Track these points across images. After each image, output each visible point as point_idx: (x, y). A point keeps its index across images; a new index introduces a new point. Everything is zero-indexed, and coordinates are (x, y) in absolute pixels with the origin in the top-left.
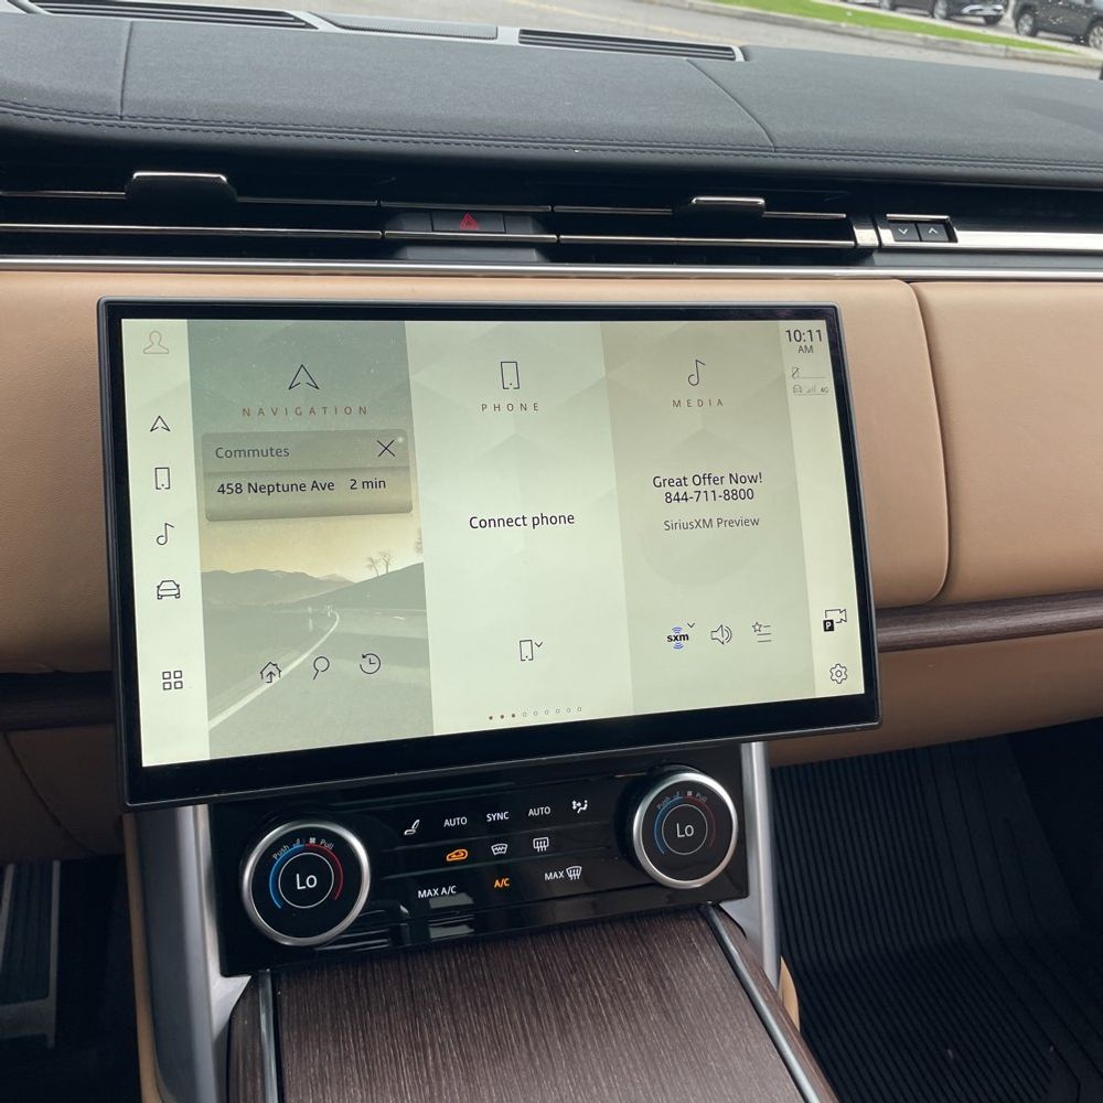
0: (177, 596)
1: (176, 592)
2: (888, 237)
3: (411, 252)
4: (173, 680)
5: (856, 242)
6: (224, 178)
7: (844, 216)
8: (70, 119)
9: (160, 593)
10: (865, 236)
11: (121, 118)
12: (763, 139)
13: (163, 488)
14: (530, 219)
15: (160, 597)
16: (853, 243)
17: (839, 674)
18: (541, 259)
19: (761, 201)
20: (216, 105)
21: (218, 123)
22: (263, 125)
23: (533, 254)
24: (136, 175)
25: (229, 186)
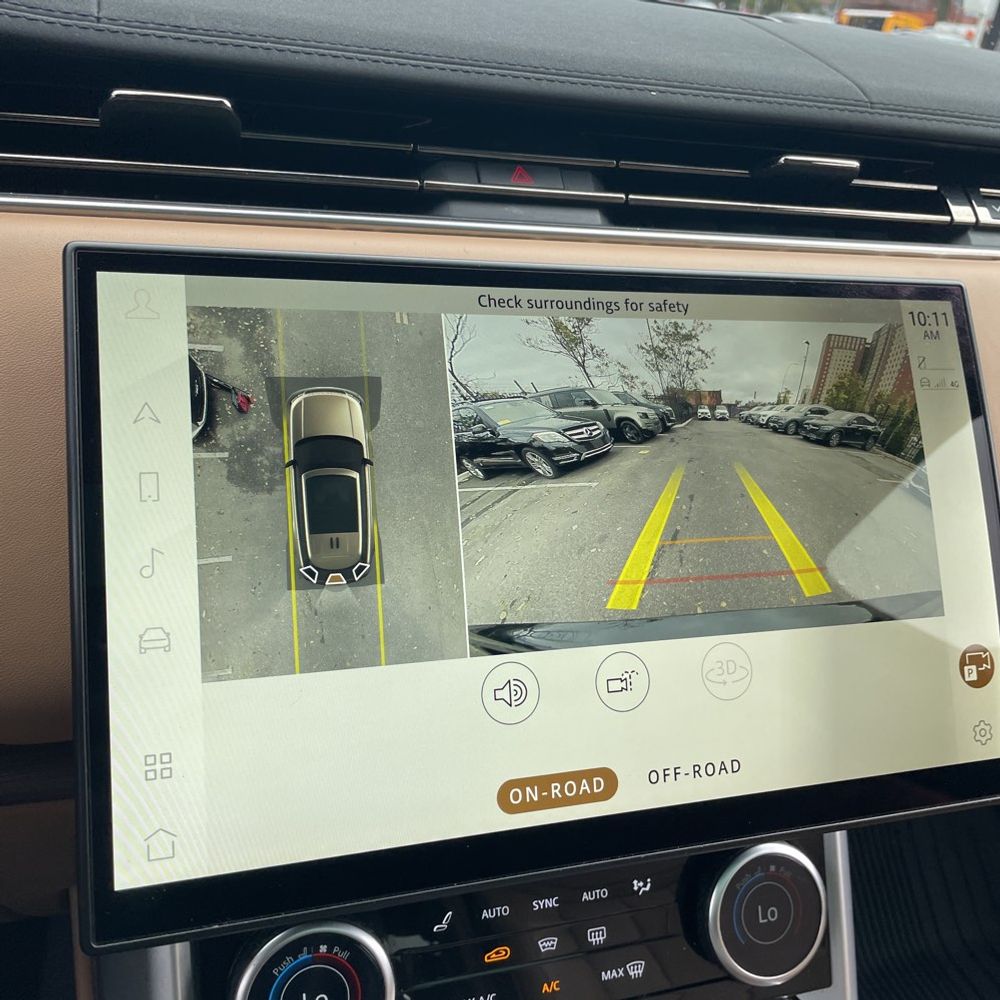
0: (167, 649)
1: (166, 643)
2: (985, 215)
3: (456, 207)
4: (158, 767)
5: (952, 219)
6: (228, 103)
7: (935, 188)
8: (32, 16)
9: (144, 645)
10: (961, 213)
11: (98, 20)
12: (857, 93)
13: (150, 500)
14: (590, 176)
15: (142, 650)
16: (948, 218)
17: (983, 732)
18: (605, 222)
19: (855, 164)
20: (220, 13)
21: (222, 33)
22: (279, 40)
23: (596, 216)
24: (116, 93)
25: (234, 114)
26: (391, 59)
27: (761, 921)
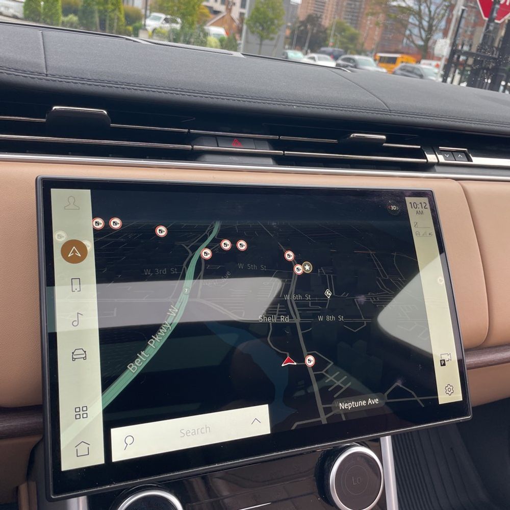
0: (85, 358)
1: (84, 356)
2: (442, 159)
3: (208, 157)
4: (81, 413)
5: (427, 160)
6: (105, 112)
7: (419, 147)
8: (17, 74)
9: (74, 357)
10: (431, 158)
11: (47, 75)
12: (383, 106)
13: (76, 291)
14: (267, 143)
15: (74, 359)
16: (425, 160)
17: (449, 390)
18: (275, 164)
19: (384, 137)
20: (101, 72)
21: (103, 81)
22: (128, 84)
23: (270, 161)
24: (54, 108)
25: (108, 117)
26: (178, 93)
27: (354, 484)
